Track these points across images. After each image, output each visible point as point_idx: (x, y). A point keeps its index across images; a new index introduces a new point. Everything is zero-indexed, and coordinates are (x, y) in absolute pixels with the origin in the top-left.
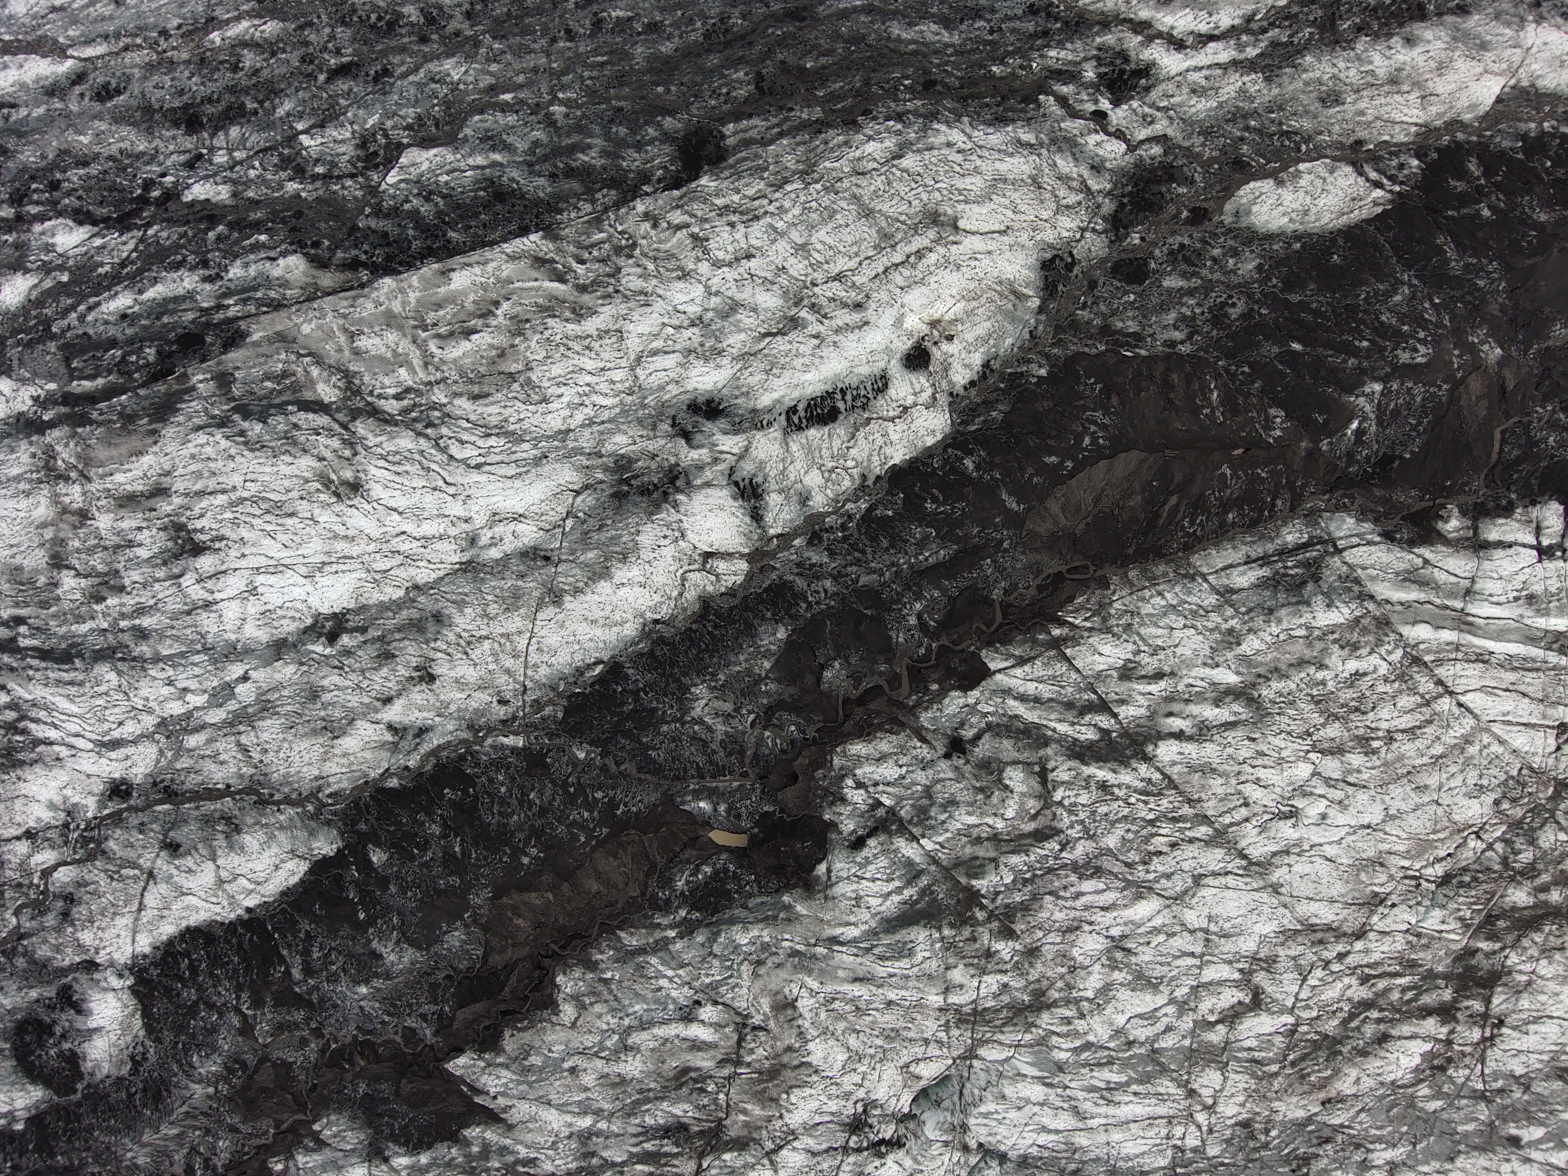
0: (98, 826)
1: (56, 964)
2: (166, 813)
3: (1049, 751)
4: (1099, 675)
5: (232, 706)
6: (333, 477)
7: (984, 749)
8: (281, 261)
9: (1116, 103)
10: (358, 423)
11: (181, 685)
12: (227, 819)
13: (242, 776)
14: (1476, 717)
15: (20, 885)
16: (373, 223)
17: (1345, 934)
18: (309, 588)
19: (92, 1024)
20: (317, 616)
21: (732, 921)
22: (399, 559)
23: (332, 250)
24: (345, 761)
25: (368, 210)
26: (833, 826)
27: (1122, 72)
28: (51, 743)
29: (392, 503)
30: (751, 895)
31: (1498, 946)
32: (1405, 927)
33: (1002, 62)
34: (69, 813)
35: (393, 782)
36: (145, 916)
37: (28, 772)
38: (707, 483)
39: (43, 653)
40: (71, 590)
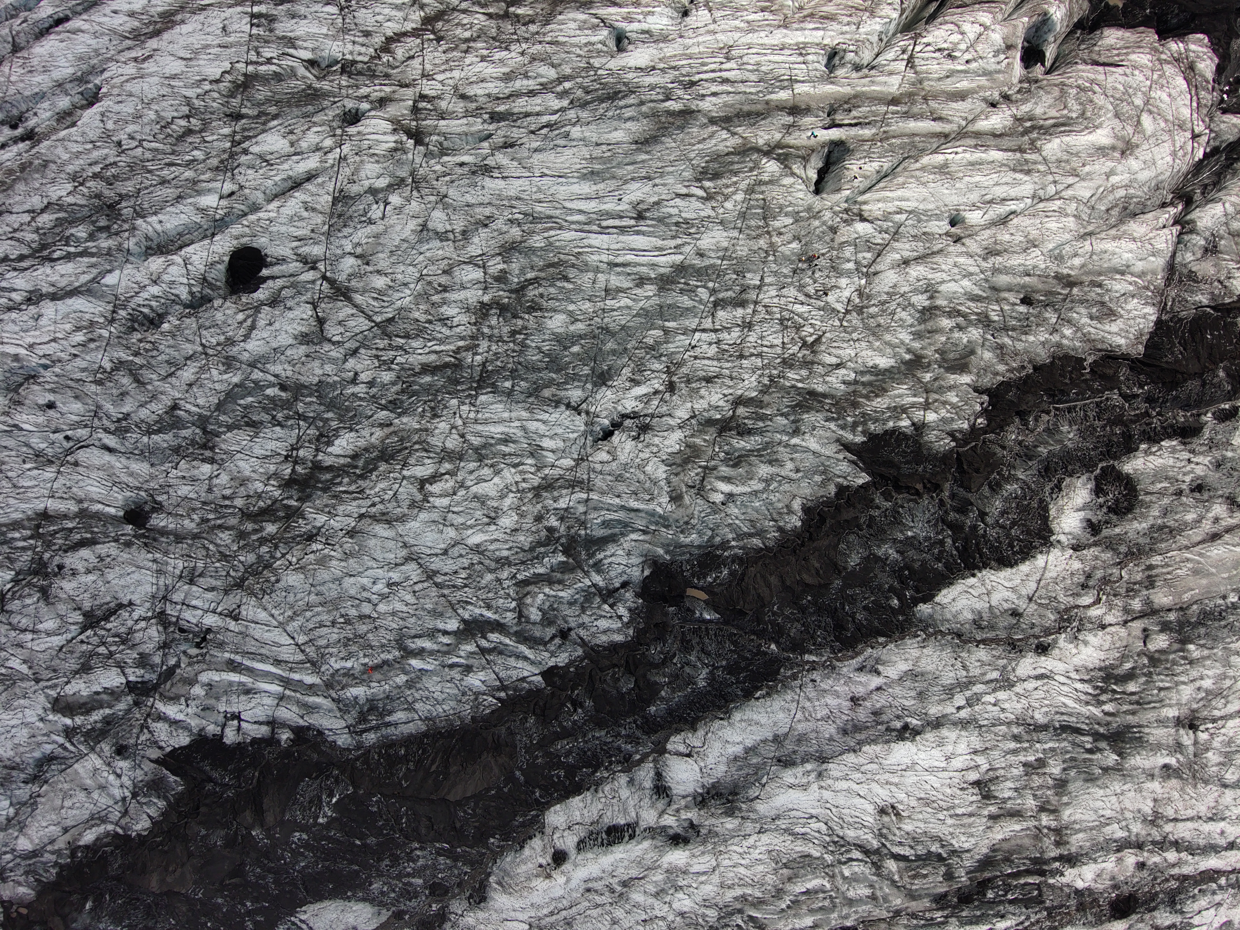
0: (1060, 629)
1: (1099, 549)
2: (1015, 633)
3: (515, 629)
4: (484, 668)
5: (968, 693)
6: (894, 818)
7: (550, 631)
10: (875, 846)
11: (997, 708)
12: (980, 627)
13: (969, 651)
14: (285, 631)
15: (1115, 595)
17: (370, 517)
18: (915, 756)
19: (1082, 514)
20: (913, 740)
21: (699, 547)
22: (863, 768)
24: (907, 655)
26: (637, 595)
28: (1081, 680)
29: (862, 800)
30: (688, 561)
31: (285, 502)
32: (337, 518)
34: (1076, 638)
35: (881, 640)
36: (1037, 576)
37: (1098, 663)
38: (684, 797)
39: (1078, 731)
40: (1055, 766)
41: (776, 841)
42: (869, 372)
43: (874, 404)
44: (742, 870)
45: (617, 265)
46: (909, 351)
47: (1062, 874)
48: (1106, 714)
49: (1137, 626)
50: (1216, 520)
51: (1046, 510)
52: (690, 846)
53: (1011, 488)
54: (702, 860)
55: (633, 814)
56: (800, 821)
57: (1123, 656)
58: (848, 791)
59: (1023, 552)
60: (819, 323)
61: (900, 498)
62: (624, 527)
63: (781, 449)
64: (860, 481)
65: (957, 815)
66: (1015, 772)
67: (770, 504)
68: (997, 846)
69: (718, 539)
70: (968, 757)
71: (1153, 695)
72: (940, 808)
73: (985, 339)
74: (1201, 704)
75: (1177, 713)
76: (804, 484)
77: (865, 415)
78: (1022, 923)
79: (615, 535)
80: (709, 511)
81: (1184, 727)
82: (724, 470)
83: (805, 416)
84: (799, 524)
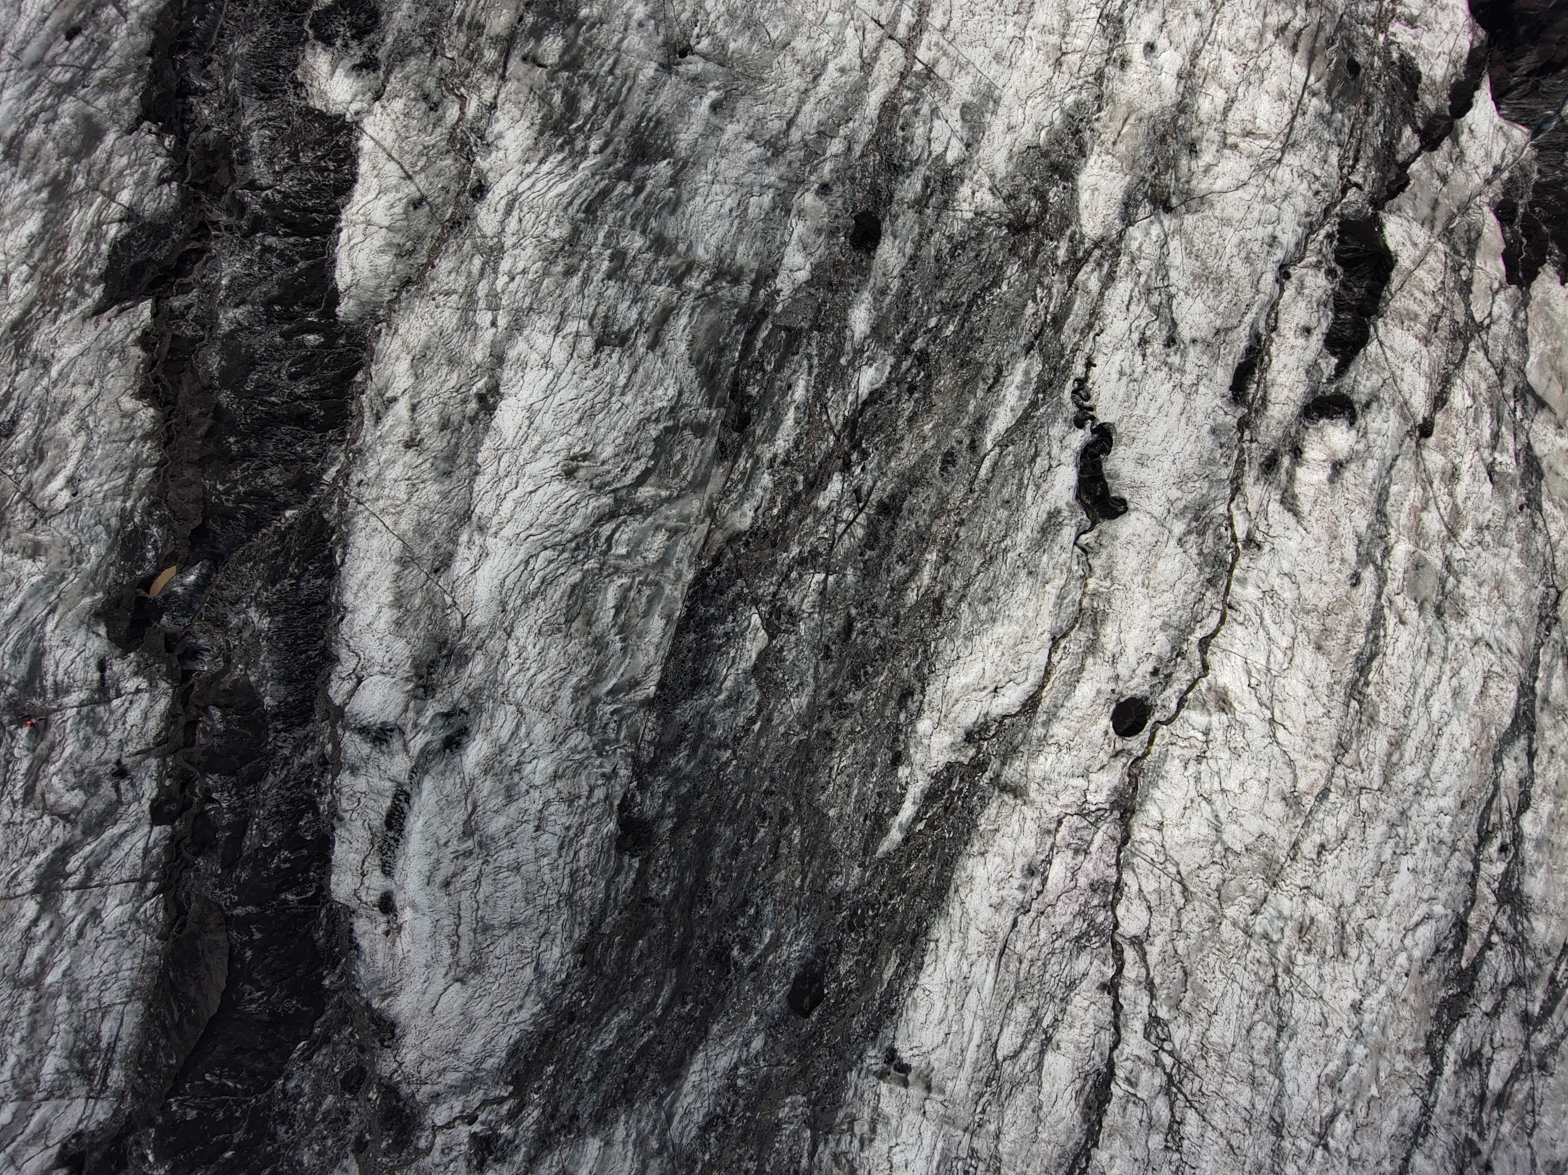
0: (467, 159)
1: (397, 69)
2: (443, 215)
3: (78, 832)
5: (482, 304)
6: (587, 464)
7: (107, 789)
8: (752, 514)
9: (473, 1136)
10: (611, 501)
11: (518, 278)
12: (411, 252)
13: (433, 279)
15: (468, 76)
16: (736, 589)
18: (522, 403)
19: (339, 72)
20: (502, 396)
22: (501, 473)
23: (736, 552)
24: (394, 355)
25: (746, 590)
26: (124, 656)
27: (490, 1154)
28: (540, 163)
29: (542, 491)
30: (117, 573)
33: (552, 1075)
34: (488, 145)
35: (359, 377)
36: (382, 157)
37: (532, 133)
38: (406, 710)
39: (604, 194)
40: (632, 241)
41: (532, 620)
42: (33, 246)
43: (70, 256)
44: (542, 677)
46: (38, 190)
47: (778, 292)
48: (601, 150)
49: (515, 65)
51: (310, 110)
52: (474, 729)
53: (255, 139)
54: (499, 722)
55: (388, 784)
56: (524, 578)
57: (542, 99)
58: (518, 503)
59: (346, 159)
61: (196, 275)
62: (33, 633)
63: (54, 393)
64: (147, 313)
65: (626, 386)
66: (611, 292)
67: (109, 435)
68: (694, 355)
69: (114, 521)
70: (559, 340)
71: (612, 85)
72: (607, 402)
73: (83, 98)
74: (662, 30)
75: (654, 65)
76: (110, 382)
77: (76, 274)
78: (811, 367)
79: (36, 650)
80: (72, 517)
81: (679, 64)
82: (38, 475)
83: (34, 346)
84: (151, 412)
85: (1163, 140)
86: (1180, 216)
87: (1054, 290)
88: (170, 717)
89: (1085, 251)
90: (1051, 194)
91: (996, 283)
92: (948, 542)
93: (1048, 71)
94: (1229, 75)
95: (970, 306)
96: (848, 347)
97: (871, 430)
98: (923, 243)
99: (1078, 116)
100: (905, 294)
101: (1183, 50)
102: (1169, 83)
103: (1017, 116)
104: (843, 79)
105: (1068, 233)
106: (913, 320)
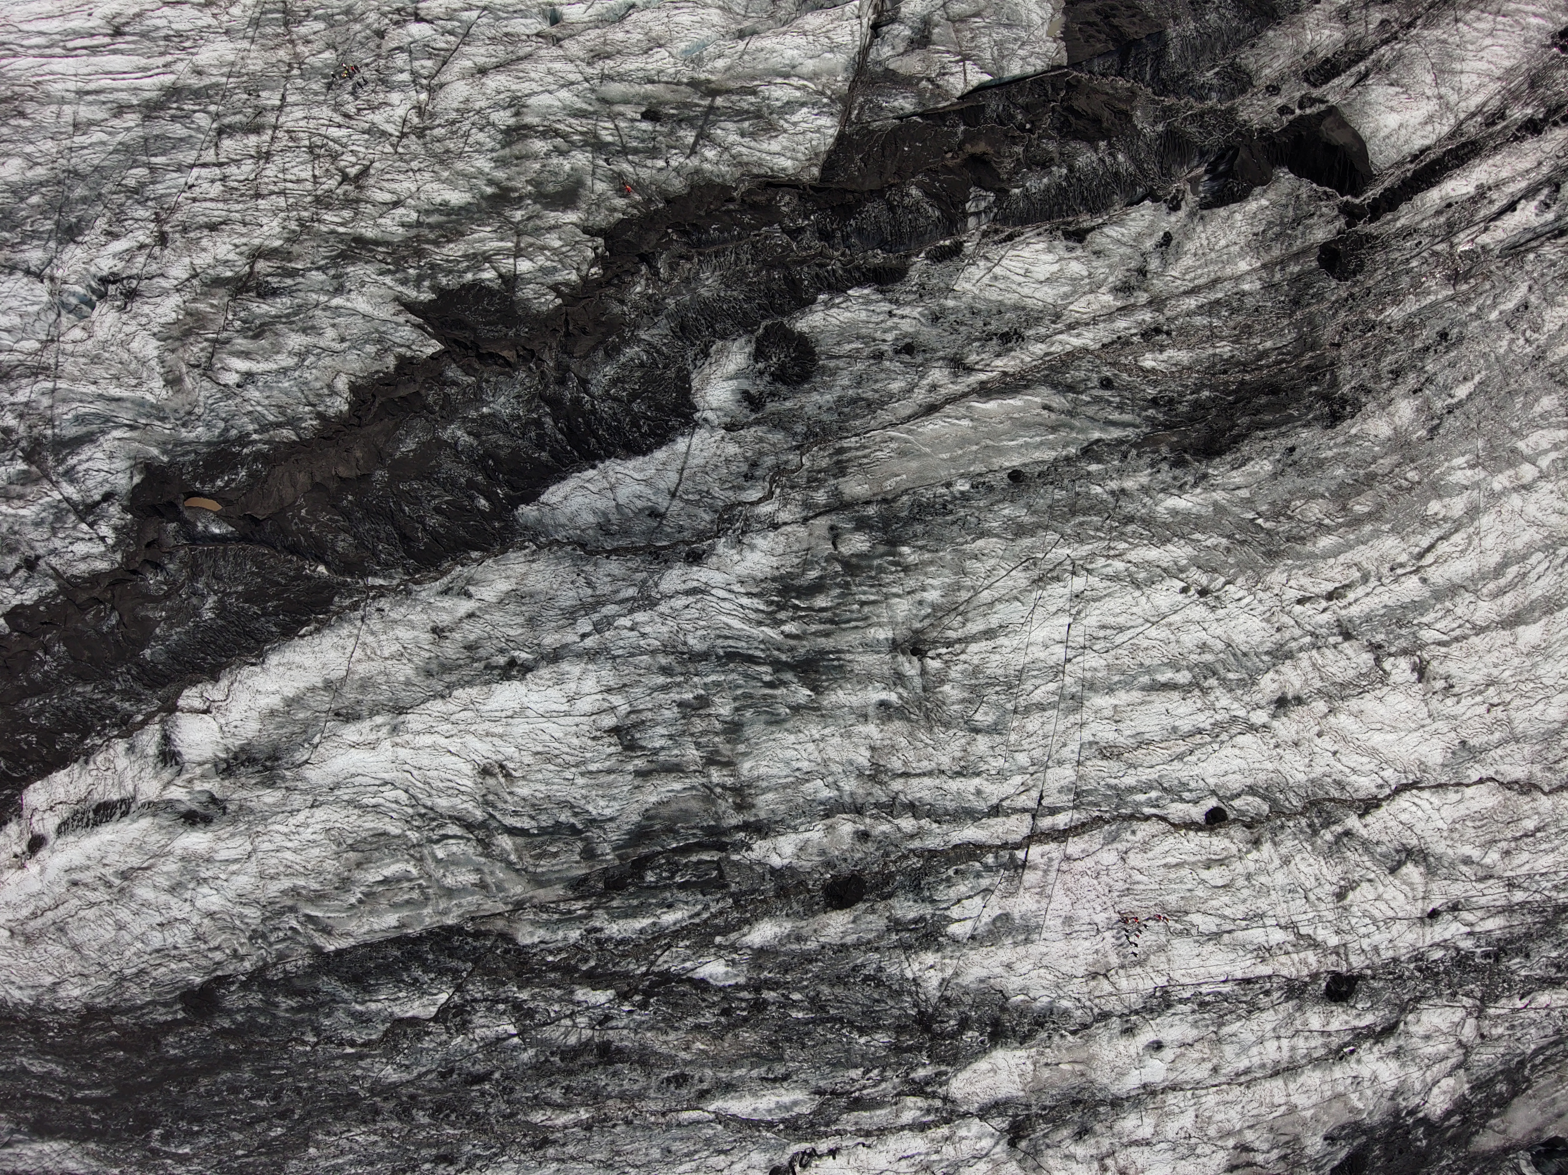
0: (718, 530)
1: (765, 428)
2: (658, 540)
5: (595, 616)
6: (503, 780)
7: (11, 562)
8: (536, 940)
10: (481, 818)
11: (635, 633)
12: (609, 533)
13: (596, 564)
15: (792, 488)
16: (461, 965)
18: (525, 700)
19: (733, 383)
20: (523, 679)
21: (208, 444)
22: (453, 717)
23: (496, 947)
24: (509, 572)
25: (464, 974)
26: (126, 509)
28: (747, 594)
29: (455, 759)
30: (190, 462)
34: (740, 541)
35: (475, 554)
36: (678, 464)
37: (768, 570)
38: (200, 764)
39: (751, 659)
40: (723, 705)
41: (335, 816)
42: (438, 211)
43: (445, 251)
44: (288, 855)
45: (88, 93)
46: (491, 182)
47: (749, 848)
48: (788, 636)
49: (822, 523)
50: (934, 387)
51: (686, 378)
52: (215, 827)
53: (633, 352)
54: (231, 843)
55: (130, 787)
56: (369, 789)
57: (805, 562)
58: (434, 747)
59: (656, 435)
60: (363, 150)
61: (484, 370)
62: (104, 423)
63: (318, 312)
64: (430, 351)
65: (591, 772)
66: (667, 714)
67: (305, 383)
68: (652, 812)
69: (234, 432)
70: (599, 697)
71: (851, 611)
72: (568, 765)
73: (596, 166)
74: (927, 622)
75: (890, 635)
76: (352, 356)
77: (433, 266)
78: (698, 914)
79: (93, 433)
80: (219, 395)
81: (904, 653)
82: (241, 343)
83: (350, 269)
84: (345, 407)
85: (1076, 1103)
86: (1011, 1157)
87: (884, 1085)
88: (95, 577)
89: (934, 1092)
90: (970, 1034)
91: (862, 1031)
92: (604, 1120)
93: (1081, 971)
94: (1171, 1129)
95: (828, 1020)
96: (733, 936)
97: (668, 998)
98: (863, 948)
99: (1055, 1017)
100: (808, 958)
101: (1172, 1075)
102: (1132, 1082)
103: (1023, 967)
104: (971, 797)
105: (943, 1068)
106: (789, 978)
